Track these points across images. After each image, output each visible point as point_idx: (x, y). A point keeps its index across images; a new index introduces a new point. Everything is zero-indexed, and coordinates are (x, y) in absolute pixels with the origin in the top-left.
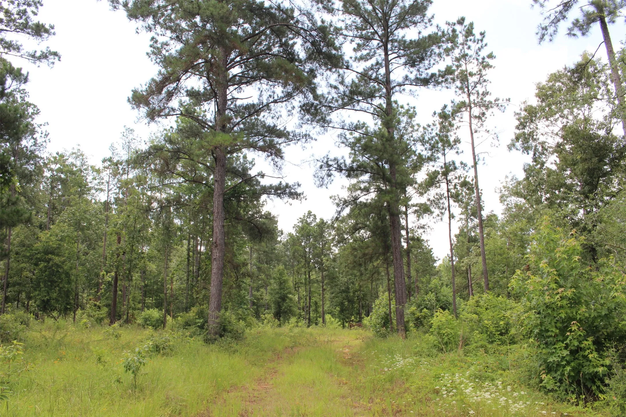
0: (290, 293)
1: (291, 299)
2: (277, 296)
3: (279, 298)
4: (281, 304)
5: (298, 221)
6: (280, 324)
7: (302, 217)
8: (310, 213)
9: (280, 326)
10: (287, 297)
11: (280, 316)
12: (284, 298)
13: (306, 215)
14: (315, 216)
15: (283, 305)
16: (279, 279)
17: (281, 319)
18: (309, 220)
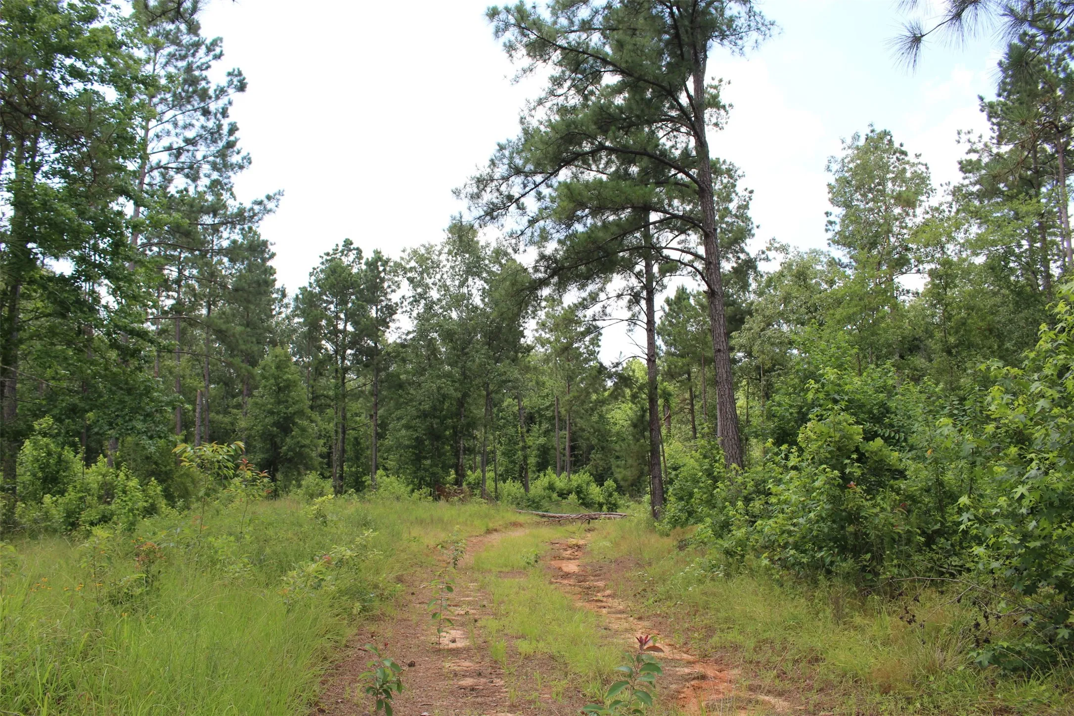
0: (301, 413)
1: (303, 430)
2: (269, 420)
3: (275, 424)
4: (278, 440)
5: (321, 260)
6: (276, 491)
7: (331, 252)
8: (348, 243)
9: (274, 495)
10: (294, 424)
11: (276, 470)
12: (285, 425)
13: (340, 248)
14: (359, 251)
15: (283, 441)
16: (276, 378)
17: (279, 476)
18: (346, 261)
